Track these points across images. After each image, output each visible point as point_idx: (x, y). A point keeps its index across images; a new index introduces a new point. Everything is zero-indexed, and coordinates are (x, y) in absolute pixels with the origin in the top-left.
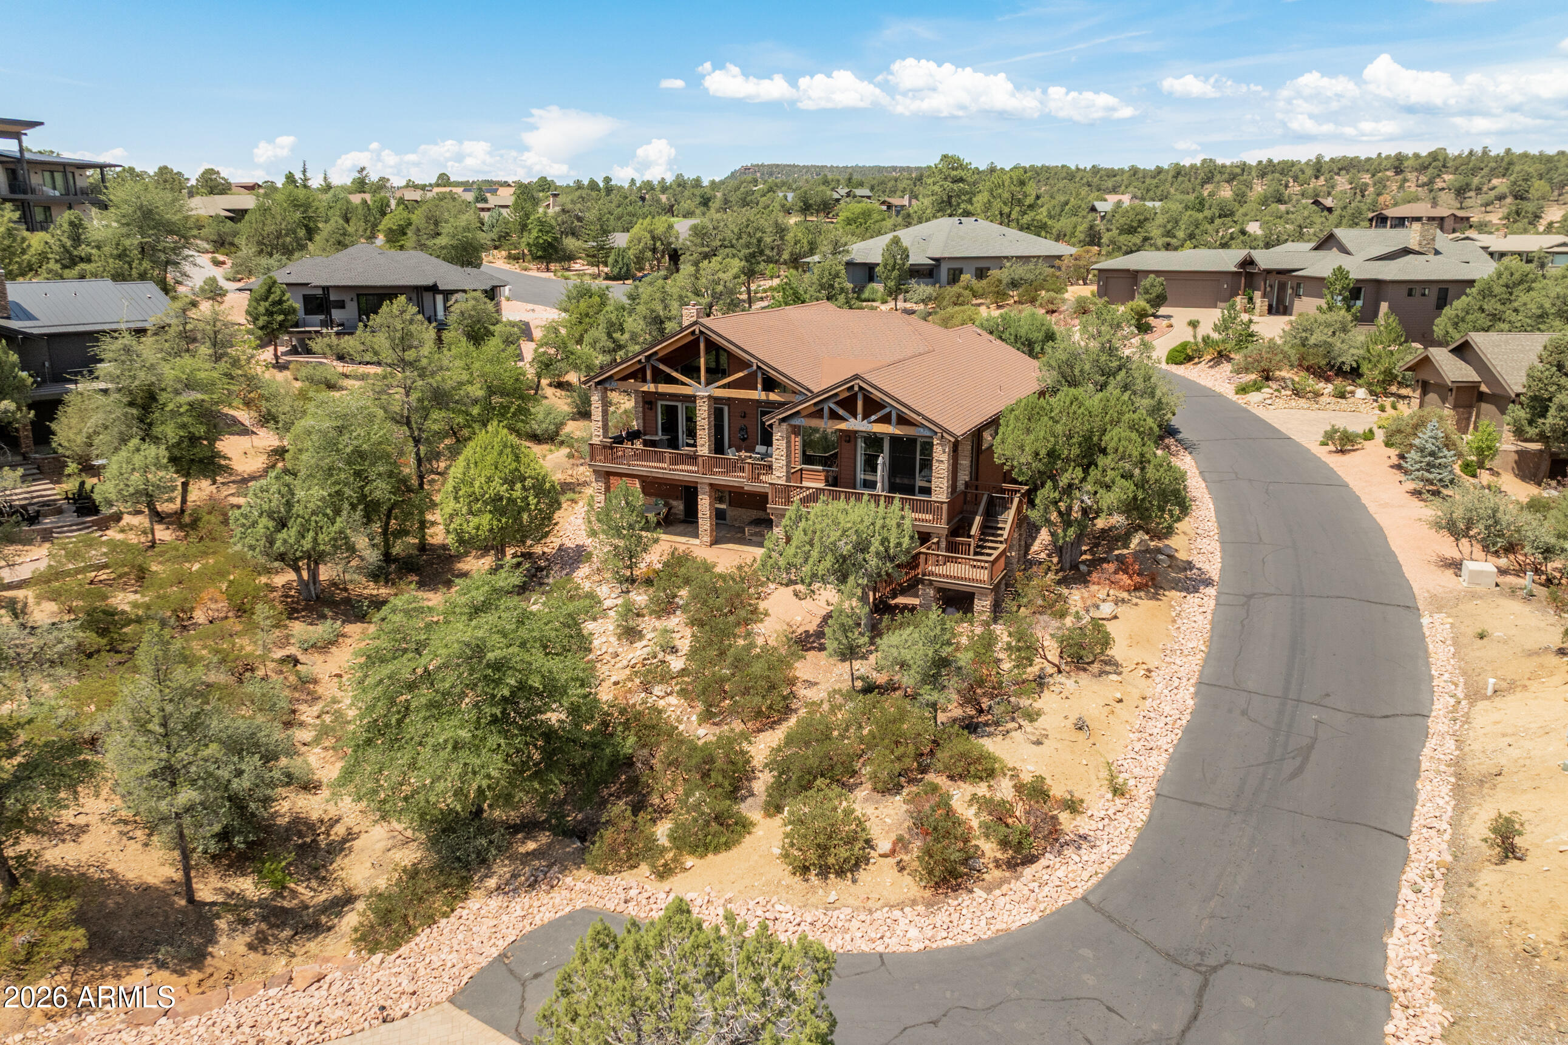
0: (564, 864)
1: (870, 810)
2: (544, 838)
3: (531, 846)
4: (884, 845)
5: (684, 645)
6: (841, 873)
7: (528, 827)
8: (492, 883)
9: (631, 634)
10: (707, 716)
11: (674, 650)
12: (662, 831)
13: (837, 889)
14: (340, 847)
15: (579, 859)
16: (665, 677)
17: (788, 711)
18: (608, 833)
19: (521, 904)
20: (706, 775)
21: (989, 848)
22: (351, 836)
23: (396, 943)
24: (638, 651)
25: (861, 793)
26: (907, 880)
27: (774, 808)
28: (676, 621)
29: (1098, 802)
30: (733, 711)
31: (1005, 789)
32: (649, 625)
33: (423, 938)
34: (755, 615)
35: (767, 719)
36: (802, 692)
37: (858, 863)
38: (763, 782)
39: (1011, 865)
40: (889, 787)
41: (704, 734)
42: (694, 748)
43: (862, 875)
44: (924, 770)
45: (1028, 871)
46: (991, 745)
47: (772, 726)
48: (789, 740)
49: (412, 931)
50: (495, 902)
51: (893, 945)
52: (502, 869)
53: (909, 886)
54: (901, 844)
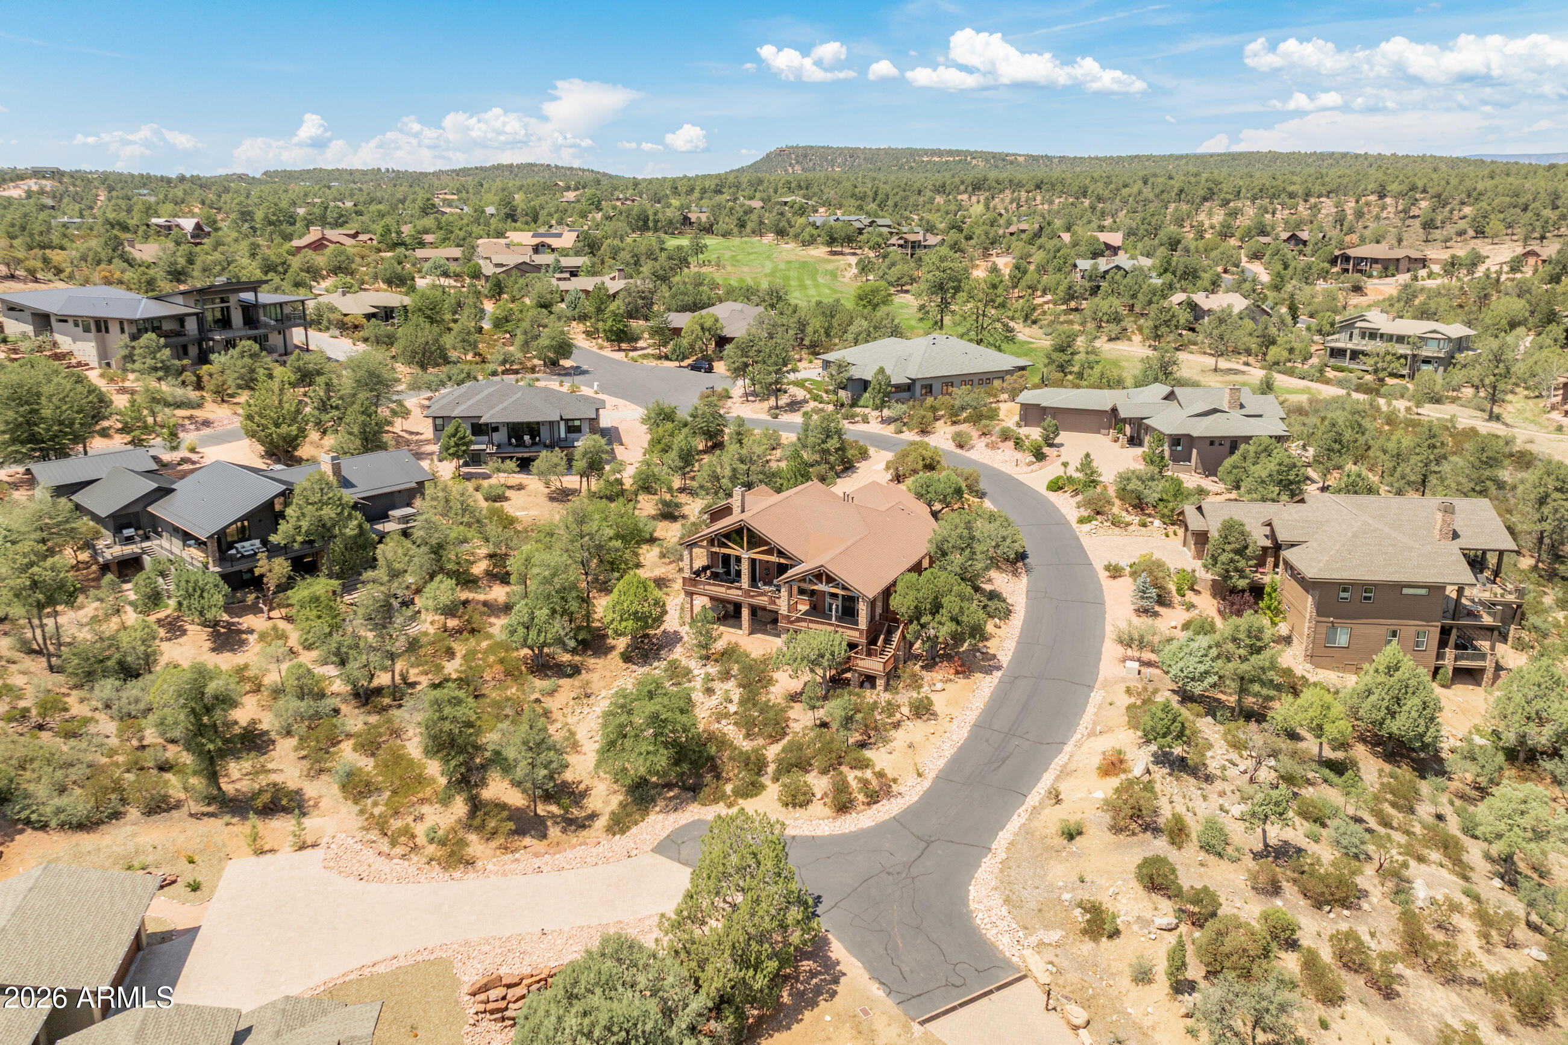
0: (687, 801)
1: (815, 781)
2: (676, 791)
3: (671, 794)
4: (819, 796)
5: (736, 698)
6: (801, 806)
7: (669, 786)
8: (658, 809)
9: (710, 691)
10: (748, 736)
11: (731, 701)
12: (729, 788)
13: (799, 812)
14: (584, 794)
15: (694, 799)
16: (727, 715)
17: (785, 734)
18: (707, 789)
19: (673, 816)
20: (747, 765)
21: (861, 797)
22: (588, 789)
23: (623, 832)
24: (714, 701)
25: (814, 773)
26: (827, 809)
27: (776, 779)
28: (731, 684)
29: (911, 779)
30: (760, 734)
31: (868, 774)
32: (717, 685)
33: (634, 830)
34: (771, 681)
35: (774, 739)
36: (792, 724)
37: (809, 802)
38: (771, 768)
39: (869, 804)
40: (824, 772)
41: (746, 745)
42: (741, 753)
43: (809, 807)
44: (840, 764)
45: (875, 807)
46: (868, 753)
47: (777, 741)
48: (783, 750)
49: (629, 828)
50: (661, 816)
51: (819, 833)
52: (661, 803)
53: (828, 811)
54: (825, 795)
